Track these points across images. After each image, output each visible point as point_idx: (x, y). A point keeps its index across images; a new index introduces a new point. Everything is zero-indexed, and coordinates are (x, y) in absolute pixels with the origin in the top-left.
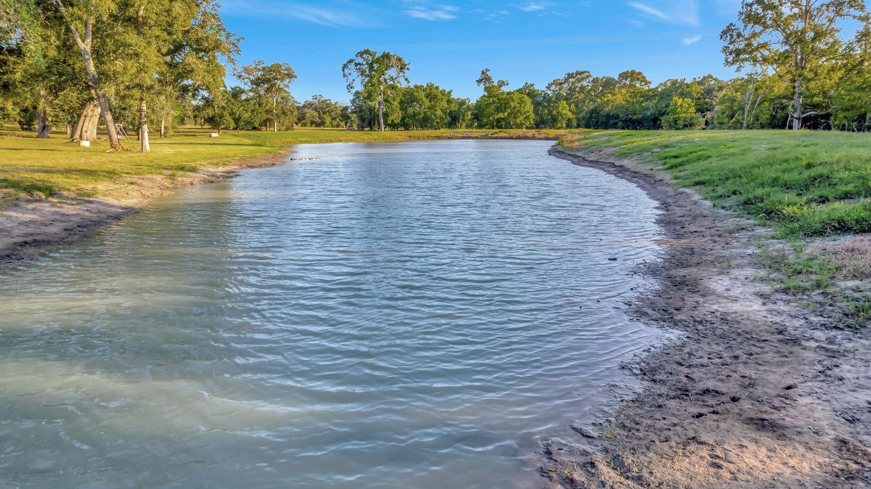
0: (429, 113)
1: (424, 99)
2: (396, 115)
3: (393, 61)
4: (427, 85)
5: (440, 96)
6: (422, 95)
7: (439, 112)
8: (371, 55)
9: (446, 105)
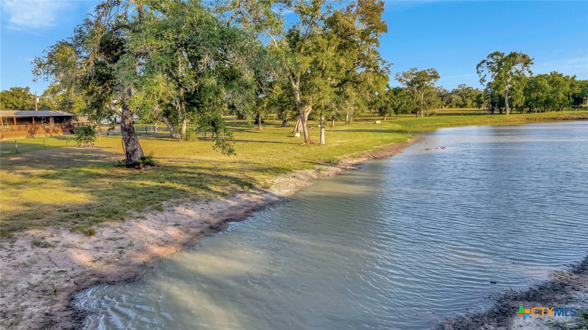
0: (551, 97)
1: (547, 85)
2: (520, 100)
3: (519, 58)
4: (551, 74)
5: (563, 82)
6: (545, 83)
7: (561, 95)
8: (500, 55)
9: (568, 89)
